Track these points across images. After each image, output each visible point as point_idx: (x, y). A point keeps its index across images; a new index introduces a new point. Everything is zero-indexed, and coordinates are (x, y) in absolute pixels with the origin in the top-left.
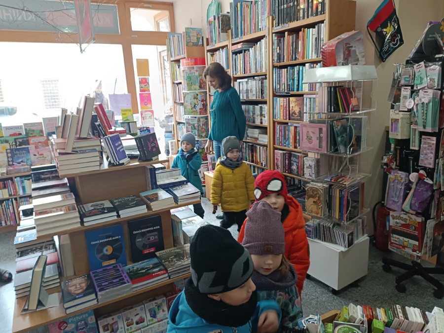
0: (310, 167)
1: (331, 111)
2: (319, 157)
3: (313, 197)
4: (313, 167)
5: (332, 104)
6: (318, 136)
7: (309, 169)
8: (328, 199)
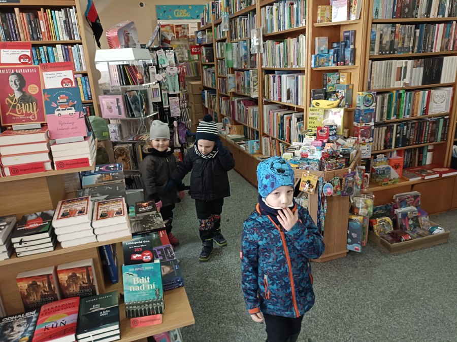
0: (114, 131)
1: (123, 85)
2: (120, 123)
3: (121, 156)
4: (117, 131)
5: (123, 78)
6: (117, 105)
7: (114, 134)
8: (133, 155)
